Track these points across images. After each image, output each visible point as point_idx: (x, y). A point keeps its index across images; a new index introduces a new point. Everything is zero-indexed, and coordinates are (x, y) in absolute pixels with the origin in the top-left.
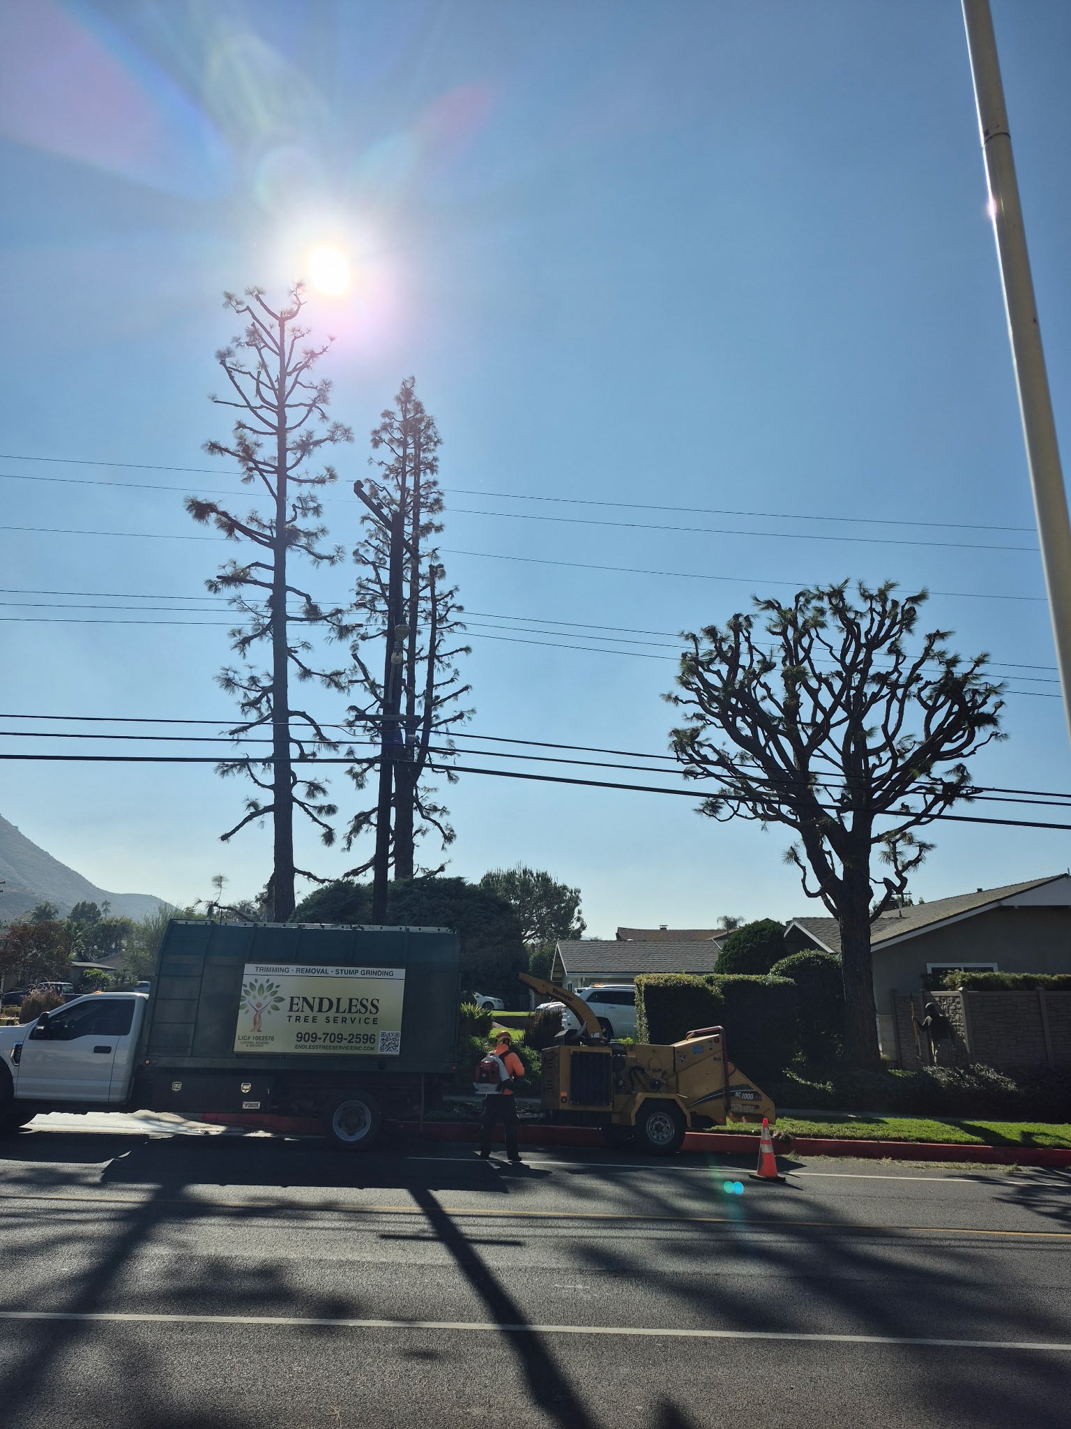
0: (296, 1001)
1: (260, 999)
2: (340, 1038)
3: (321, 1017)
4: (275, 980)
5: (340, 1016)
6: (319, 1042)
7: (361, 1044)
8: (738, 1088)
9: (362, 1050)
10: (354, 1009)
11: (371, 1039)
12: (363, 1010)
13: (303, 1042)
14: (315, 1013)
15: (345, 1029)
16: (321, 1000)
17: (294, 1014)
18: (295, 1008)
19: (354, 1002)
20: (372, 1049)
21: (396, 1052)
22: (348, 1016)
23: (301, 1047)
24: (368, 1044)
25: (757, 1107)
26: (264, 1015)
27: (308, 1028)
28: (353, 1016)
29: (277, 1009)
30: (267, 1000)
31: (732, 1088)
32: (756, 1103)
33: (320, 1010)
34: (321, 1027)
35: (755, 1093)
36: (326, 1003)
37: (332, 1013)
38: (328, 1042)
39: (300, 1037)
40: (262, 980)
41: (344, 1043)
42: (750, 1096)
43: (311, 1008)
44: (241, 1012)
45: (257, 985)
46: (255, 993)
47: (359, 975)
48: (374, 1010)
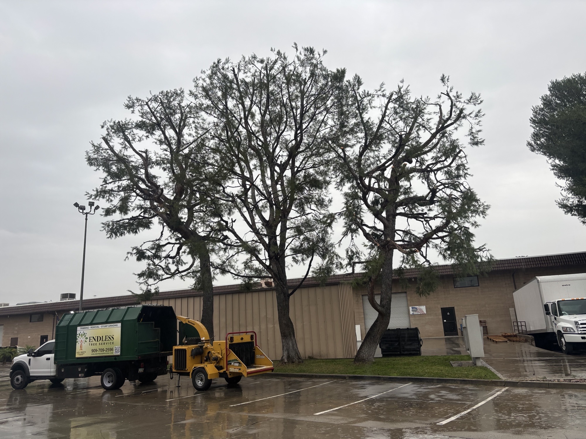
0: (91, 338)
1: (82, 339)
2: (103, 350)
3: (98, 343)
4: (85, 332)
5: (103, 342)
6: (98, 352)
7: (109, 352)
8: (233, 361)
9: (110, 354)
10: (107, 340)
11: (112, 349)
12: (109, 339)
13: (93, 353)
14: (96, 342)
15: (104, 347)
16: (98, 337)
17: (91, 343)
18: (91, 341)
19: (107, 337)
20: (112, 353)
21: (119, 354)
22: (105, 342)
23: (93, 354)
24: (111, 352)
25: (240, 369)
26: (83, 344)
27: (94, 347)
28: (106, 342)
29: (86, 341)
30: (83, 339)
31: (230, 361)
32: (239, 367)
33: (97, 341)
34: (97, 347)
35: (239, 363)
36: (99, 338)
37: (101, 342)
38: (100, 352)
39: (93, 351)
40: (82, 332)
41: (105, 352)
42: (237, 364)
43: (95, 340)
44: (77, 344)
45: (81, 334)
46: (80, 337)
47: (108, 327)
48: (112, 339)
